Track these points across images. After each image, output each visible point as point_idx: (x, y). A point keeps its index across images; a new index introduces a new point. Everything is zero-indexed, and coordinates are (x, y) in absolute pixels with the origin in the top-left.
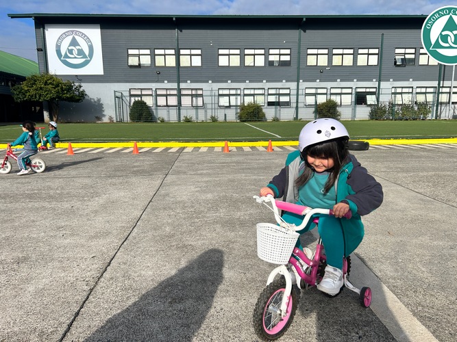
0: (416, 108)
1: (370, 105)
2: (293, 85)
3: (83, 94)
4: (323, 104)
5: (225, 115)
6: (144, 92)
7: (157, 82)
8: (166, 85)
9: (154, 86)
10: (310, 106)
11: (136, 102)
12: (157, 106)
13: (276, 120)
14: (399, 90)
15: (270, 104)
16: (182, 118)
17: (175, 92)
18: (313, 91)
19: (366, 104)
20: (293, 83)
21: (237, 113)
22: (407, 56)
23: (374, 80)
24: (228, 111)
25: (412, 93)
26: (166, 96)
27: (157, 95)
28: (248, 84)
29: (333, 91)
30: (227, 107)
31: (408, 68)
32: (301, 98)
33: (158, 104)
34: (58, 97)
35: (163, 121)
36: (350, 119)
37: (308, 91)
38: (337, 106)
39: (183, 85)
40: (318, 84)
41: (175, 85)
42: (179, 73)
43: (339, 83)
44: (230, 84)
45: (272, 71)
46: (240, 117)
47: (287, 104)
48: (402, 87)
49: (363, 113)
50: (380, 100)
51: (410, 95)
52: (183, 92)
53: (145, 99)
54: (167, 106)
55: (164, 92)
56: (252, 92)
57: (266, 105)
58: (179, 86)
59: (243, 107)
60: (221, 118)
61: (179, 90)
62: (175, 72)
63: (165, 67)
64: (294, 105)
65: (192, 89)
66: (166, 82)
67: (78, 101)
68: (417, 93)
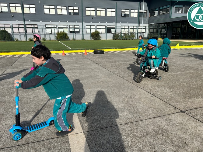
0: (130, 35)
1: (113, 33)
2: (80, 24)
4: (94, 33)
5: (50, 37)
6: (6, 26)
7: (12, 20)
8: (17, 22)
9: (11, 22)
10: (88, 33)
12: (13, 33)
13: (74, 40)
14: (123, 27)
15: (71, 32)
16: (28, 39)
17: (23, 26)
18: (89, 27)
19: (111, 33)
20: (80, 23)
21: (55, 37)
22: (126, 13)
23: (114, 23)
24: (51, 36)
25: (128, 28)
26: (18, 28)
27: (13, 27)
28: (59, 23)
29: (98, 27)
30: (50, 33)
31: (127, 18)
32: (84, 30)
33: (14, 32)
35: (17, 40)
36: (105, 40)
37: (87, 27)
38: (100, 34)
39: (26, 23)
40: (91, 24)
41: (23, 22)
42: (24, 16)
43: (100, 24)
44: (50, 23)
45: (70, 17)
46: (57, 38)
47: (78, 32)
48: (125, 26)
49: (110, 37)
50: (117, 31)
51: (128, 29)
52: (27, 26)
53: (7, 29)
54: (19, 33)
55: (17, 26)
56: (62, 26)
57: (69, 33)
58: (24, 23)
59: (58, 34)
60: (48, 39)
61: (25, 25)
62: (22, 16)
63: (16, 13)
64: (82, 33)
65: (32, 25)
66: (17, 20)
68: (130, 28)
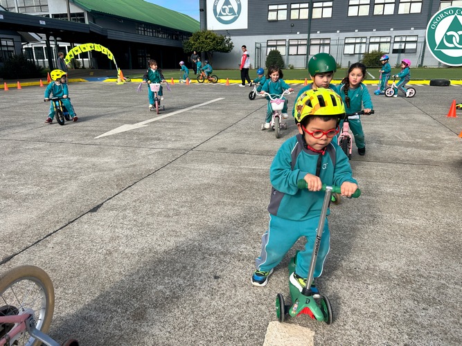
3: (231, 46)
5: (349, 62)
6: (279, 43)
7: (290, 33)
8: (299, 35)
9: (287, 37)
11: (271, 52)
12: (289, 55)
15: (395, 51)
17: (305, 42)
20: (422, 30)
24: (352, 59)
26: (298, 45)
27: (290, 45)
28: (375, 32)
30: (351, 55)
33: (290, 53)
34: (214, 49)
35: (292, 68)
39: (312, 36)
41: (306, 36)
42: (310, 25)
44: (357, 33)
45: (401, 19)
52: (313, 42)
53: (279, 49)
54: (297, 54)
55: (296, 43)
56: (378, 40)
58: (309, 36)
59: (367, 55)
60: (345, 65)
61: (309, 40)
62: (307, 24)
63: (299, 19)
64: (421, 53)
65: (320, 39)
66: (298, 33)
67: (227, 51)
